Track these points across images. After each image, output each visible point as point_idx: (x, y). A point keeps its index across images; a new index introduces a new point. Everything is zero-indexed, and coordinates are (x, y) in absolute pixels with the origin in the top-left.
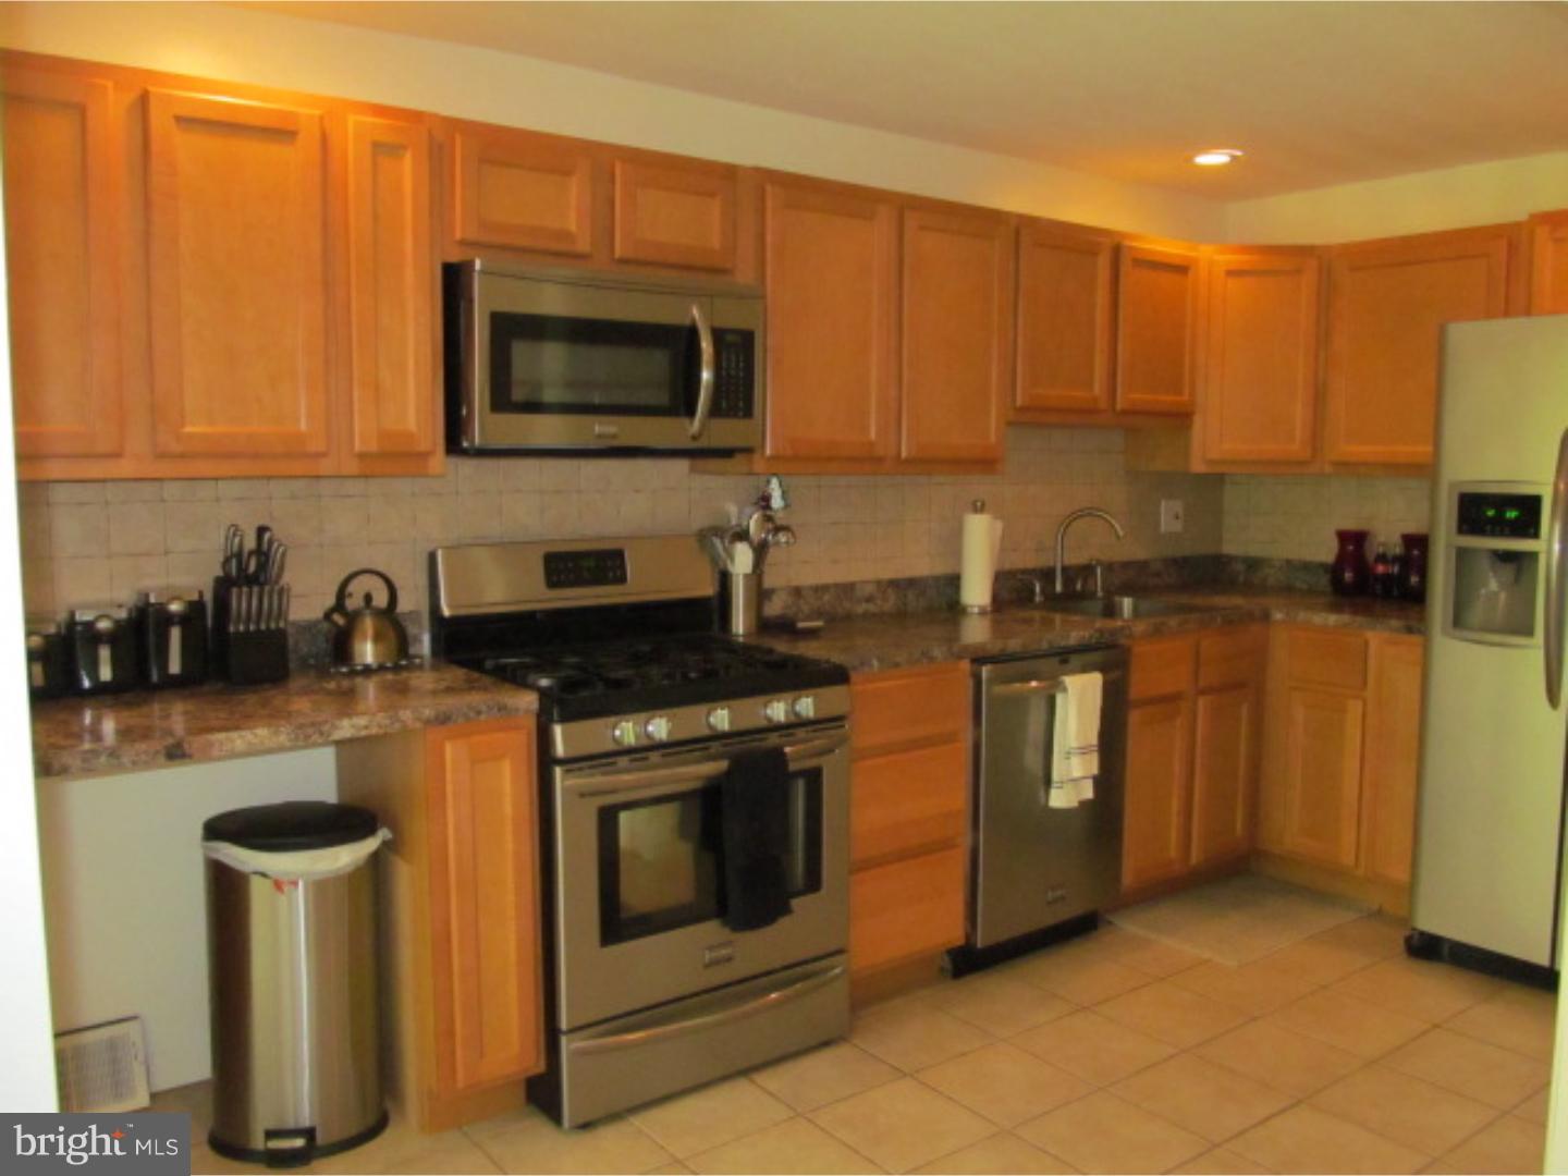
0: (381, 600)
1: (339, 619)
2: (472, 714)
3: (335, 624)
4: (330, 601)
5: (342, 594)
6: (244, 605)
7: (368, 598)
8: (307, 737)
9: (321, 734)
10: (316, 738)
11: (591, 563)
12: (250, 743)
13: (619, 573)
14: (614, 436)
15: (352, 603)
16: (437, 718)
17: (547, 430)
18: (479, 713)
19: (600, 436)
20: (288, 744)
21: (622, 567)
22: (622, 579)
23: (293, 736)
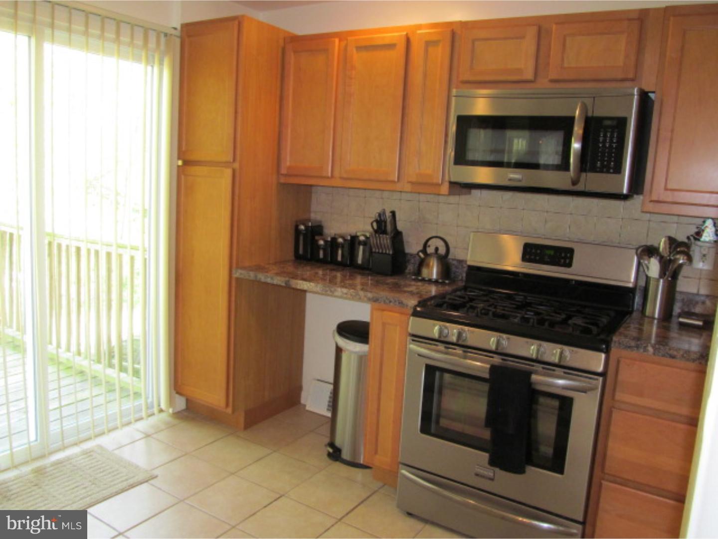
0: (442, 251)
1: (422, 255)
2: (387, 301)
3: (420, 257)
4: (421, 248)
5: (425, 245)
6: (378, 242)
7: (437, 249)
8: (326, 291)
9: (331, 291)
10: (329, 292)
11: (552, 252)
12: (308, 287)
13: (568, 261)
14: (520, 181)
15: (431, 250)
16: (373, 298)
17: (483, 175)
18: (390, 302)
19: (510, 180)
20: (320, 291)
21: (571, 258)
22: (569, 265)
23: (321, 289)
